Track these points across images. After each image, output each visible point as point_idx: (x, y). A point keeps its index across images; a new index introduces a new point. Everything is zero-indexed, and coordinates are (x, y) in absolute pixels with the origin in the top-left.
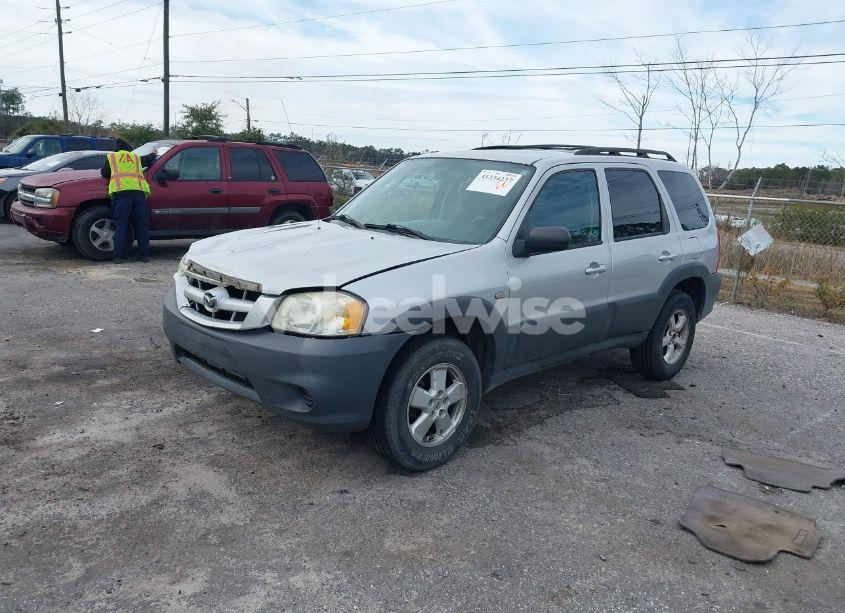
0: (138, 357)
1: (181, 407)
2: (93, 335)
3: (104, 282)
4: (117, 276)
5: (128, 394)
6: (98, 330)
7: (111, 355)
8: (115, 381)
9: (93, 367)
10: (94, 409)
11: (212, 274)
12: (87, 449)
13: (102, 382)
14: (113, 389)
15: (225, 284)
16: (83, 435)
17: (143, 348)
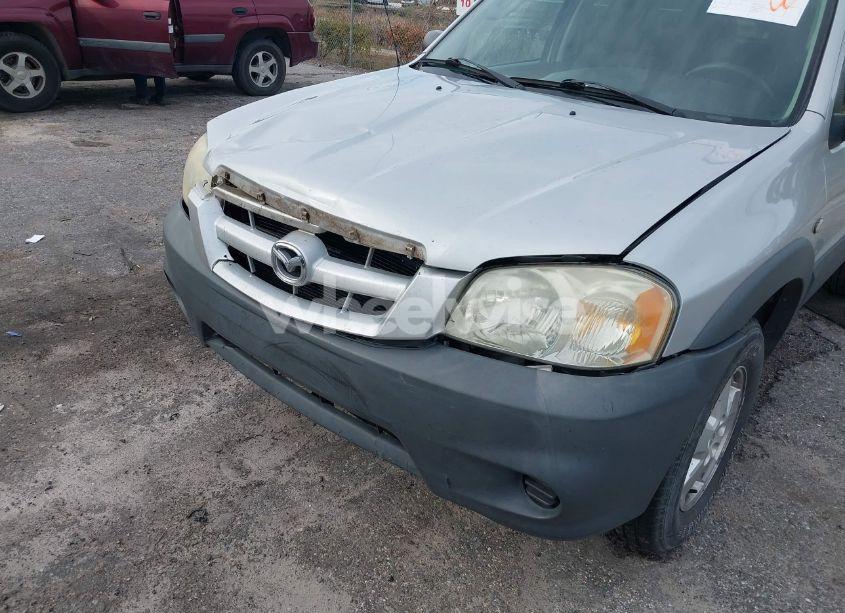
0: (111, 291)
1: (209, 405)
2: (31, 249)
3: (30, 148)
4: (45, 138)
5: (111, 376)
6: (36, 238)
7: (65, 289)
8: (84, 347)
9: (43, 317)
10: (62, 420)
11: (282, 203)
12: (66, 536)
13: (63, 351)
14: (86, 367)
15: (316, 227)
16: (51, 496)
17: (113, 272)
